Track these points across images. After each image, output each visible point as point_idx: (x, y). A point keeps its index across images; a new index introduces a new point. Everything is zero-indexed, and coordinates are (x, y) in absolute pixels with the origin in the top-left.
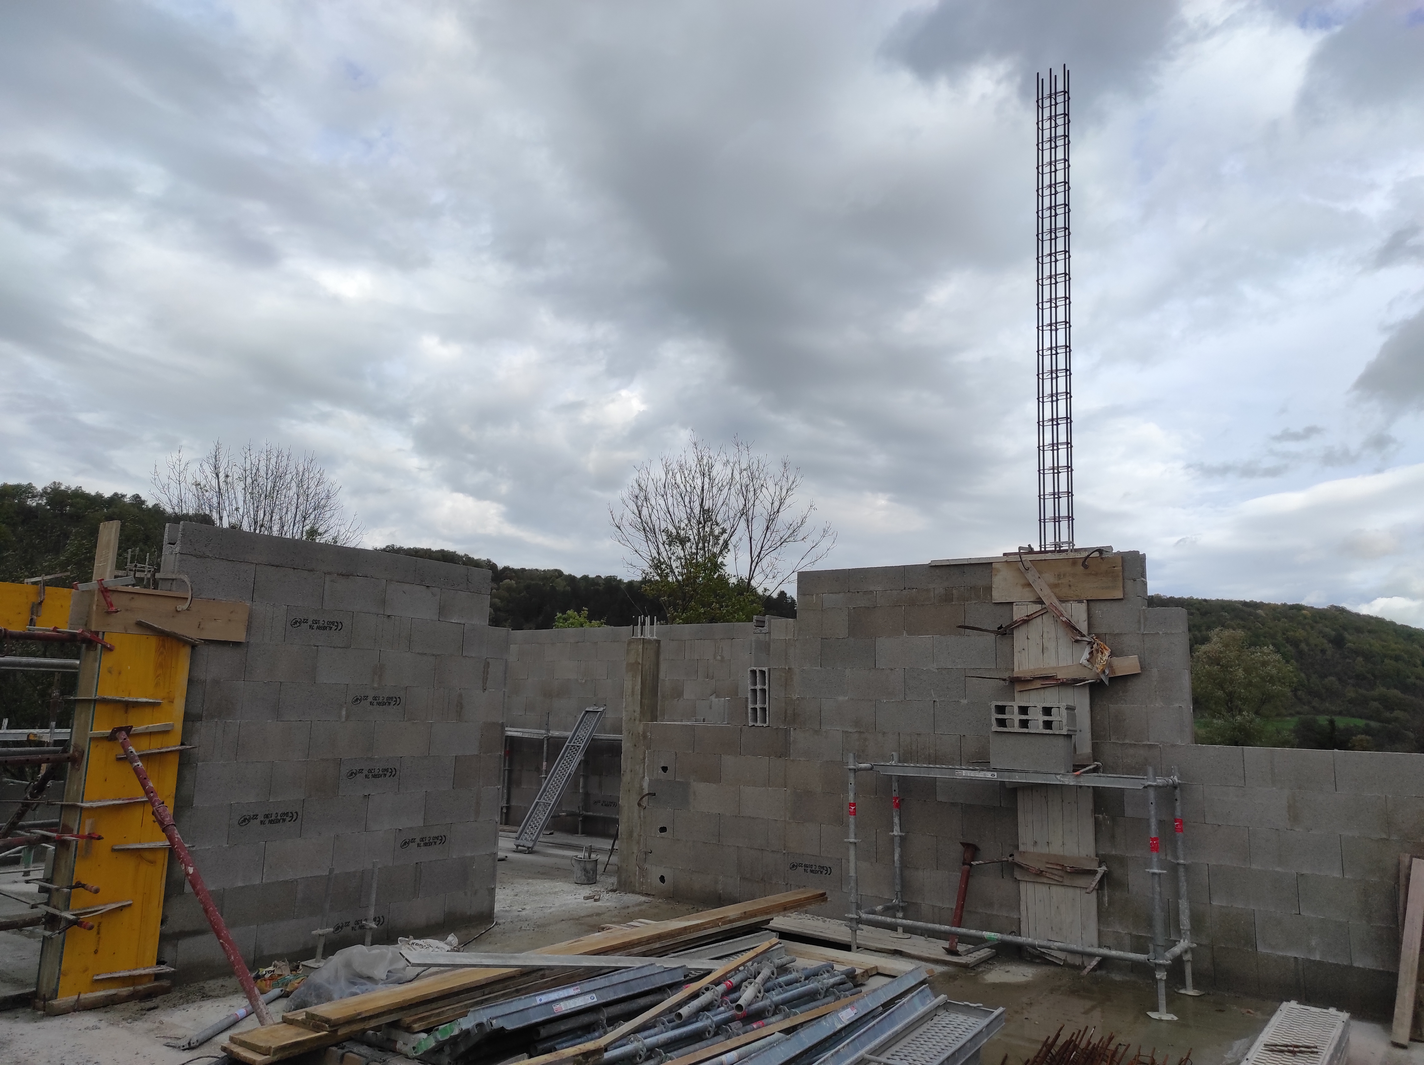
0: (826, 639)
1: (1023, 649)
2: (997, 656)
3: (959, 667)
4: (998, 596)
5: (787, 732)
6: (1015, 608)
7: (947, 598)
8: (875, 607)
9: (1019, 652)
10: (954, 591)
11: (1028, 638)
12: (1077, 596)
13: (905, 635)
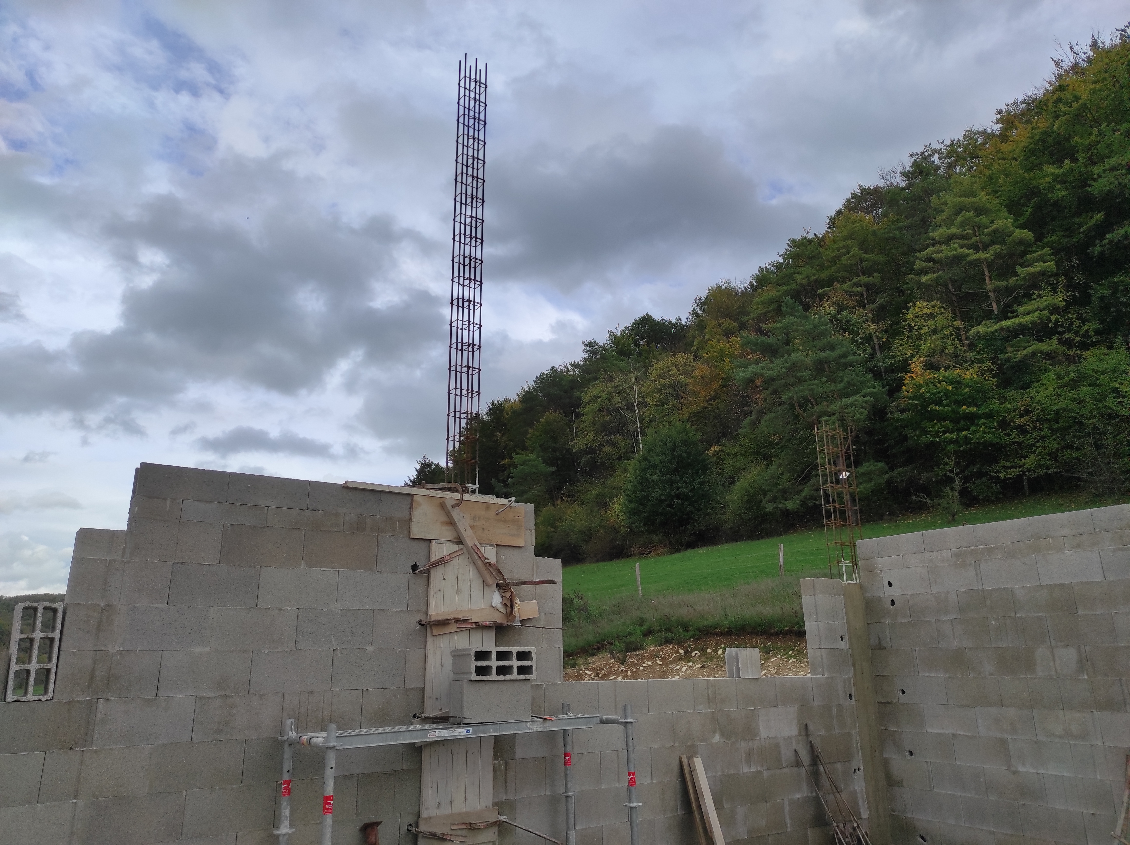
0: (182, 563)
1: (440, 590)
2: (410, 597)
3: (367, 607)
4: (417, 532)
5: (91, 706)
6: (433, 545)
7: (359, 526)
8: (264, 527)
9: (435, 593)
10: (368, 520)
11: (444, 579)
12: (489, 540)
13: (302, 566)
